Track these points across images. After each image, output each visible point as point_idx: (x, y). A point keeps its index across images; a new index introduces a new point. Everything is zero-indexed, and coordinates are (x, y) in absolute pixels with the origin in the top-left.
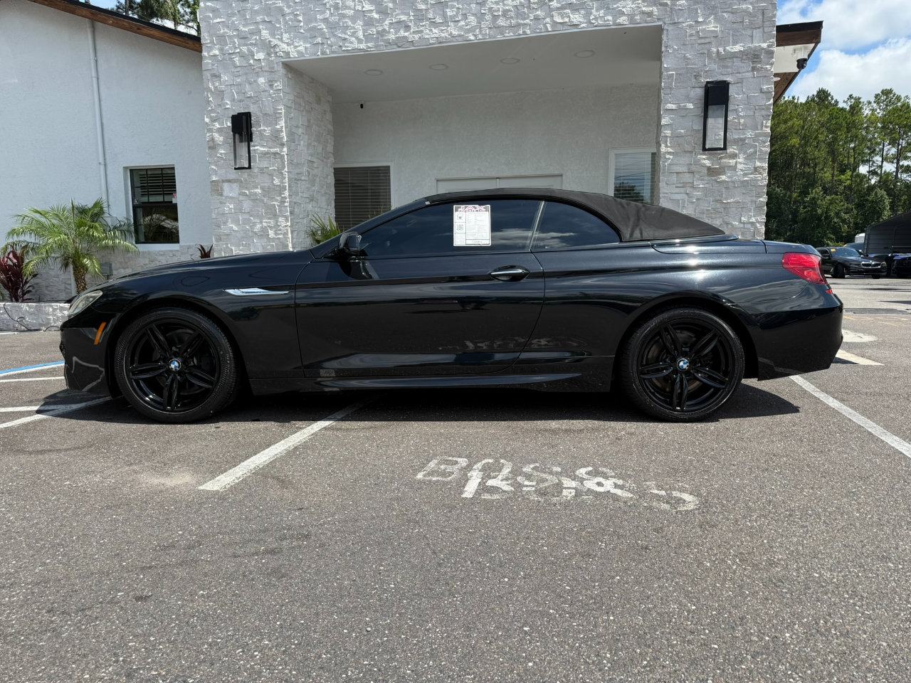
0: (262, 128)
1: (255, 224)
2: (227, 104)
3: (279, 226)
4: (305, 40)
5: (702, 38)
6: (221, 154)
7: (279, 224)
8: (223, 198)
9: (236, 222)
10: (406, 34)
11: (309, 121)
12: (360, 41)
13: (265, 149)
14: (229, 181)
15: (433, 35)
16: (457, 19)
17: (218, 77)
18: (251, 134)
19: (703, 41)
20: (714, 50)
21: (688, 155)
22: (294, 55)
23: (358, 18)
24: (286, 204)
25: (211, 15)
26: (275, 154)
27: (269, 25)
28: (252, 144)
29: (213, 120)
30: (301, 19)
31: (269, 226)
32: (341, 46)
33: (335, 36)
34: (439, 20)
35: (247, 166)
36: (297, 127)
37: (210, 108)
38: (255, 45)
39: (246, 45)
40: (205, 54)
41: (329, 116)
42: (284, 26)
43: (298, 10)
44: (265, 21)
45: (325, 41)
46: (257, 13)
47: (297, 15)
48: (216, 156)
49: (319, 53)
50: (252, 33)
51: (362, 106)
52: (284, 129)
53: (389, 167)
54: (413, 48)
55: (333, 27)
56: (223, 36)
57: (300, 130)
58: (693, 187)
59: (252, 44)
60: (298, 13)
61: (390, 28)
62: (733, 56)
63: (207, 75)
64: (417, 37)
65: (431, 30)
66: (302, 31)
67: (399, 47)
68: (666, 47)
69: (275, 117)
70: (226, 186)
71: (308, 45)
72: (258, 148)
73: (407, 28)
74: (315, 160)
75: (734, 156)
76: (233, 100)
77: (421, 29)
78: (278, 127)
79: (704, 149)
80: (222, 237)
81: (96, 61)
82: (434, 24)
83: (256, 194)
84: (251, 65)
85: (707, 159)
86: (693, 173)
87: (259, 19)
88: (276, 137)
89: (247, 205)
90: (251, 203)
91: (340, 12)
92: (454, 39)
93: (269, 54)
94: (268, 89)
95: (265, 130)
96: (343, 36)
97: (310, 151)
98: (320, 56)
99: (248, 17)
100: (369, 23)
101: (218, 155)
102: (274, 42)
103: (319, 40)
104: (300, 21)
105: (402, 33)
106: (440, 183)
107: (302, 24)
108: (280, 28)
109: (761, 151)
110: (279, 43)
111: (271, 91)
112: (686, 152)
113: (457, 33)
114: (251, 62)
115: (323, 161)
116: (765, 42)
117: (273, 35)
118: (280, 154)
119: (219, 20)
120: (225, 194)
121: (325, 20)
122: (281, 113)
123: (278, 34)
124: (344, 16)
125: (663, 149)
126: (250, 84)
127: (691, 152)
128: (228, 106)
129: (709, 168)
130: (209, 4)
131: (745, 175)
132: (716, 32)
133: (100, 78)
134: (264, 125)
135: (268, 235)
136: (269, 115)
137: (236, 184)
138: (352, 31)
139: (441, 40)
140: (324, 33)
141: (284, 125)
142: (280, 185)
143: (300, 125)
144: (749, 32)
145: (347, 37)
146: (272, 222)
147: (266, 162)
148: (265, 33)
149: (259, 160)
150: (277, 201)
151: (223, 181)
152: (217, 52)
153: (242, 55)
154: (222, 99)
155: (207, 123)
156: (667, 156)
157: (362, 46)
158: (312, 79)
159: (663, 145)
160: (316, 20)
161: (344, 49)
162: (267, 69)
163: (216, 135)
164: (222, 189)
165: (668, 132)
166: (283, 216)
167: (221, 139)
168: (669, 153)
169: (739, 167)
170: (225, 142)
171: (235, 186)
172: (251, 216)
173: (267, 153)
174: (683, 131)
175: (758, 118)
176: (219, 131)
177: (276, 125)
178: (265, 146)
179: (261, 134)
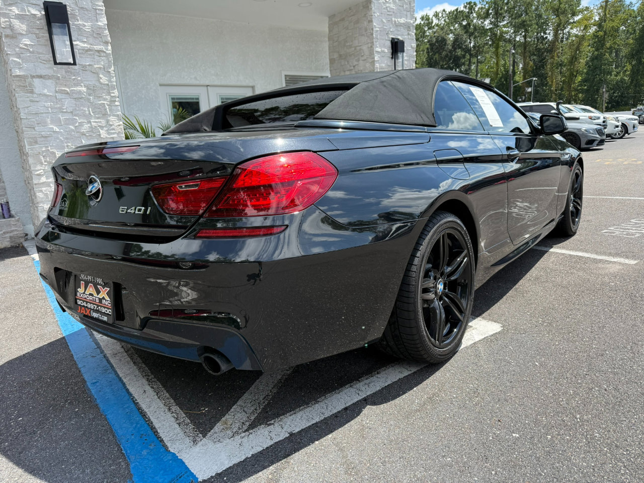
0: (80, 22)
1: (81, 124)
3: (111, 125)
5: (388, 11)
6: (26, 45)
7: (111, 123)
8: (35, 95)
9: (58, 122)
13: (86, 45)
14: (40, 77)
19: (388, 13)
20: (393, 19)
24: (117, 103)
26: (99, 51)
31: (99, 126)
35: (72, 62)
48: (17, 46)
62: (400, 25)
68: (374, 13)
70: (37, 82)
72: (80, 43)
78: (100, 23)
80: (39, 140)
83: (80, 92)
88: (97, 34)
89: (68, 104)
90: (73, 101)
95: (85, 26)
101: (21, 46)
106: (161, 87)
116: (411, 20)
118: (105, 52)
120: (36, 91)
122: (102, 10)
132: (393, 9)
134: (82, 19)
135: (100, 135)
136: (87, 10)
137: (51, 81)
141: (106, 22)
142: (108, 85)
144: (405, 13)
146: (103, 122)
147: (87, 59)
149: (80, 56)
150: (105, 100)
151: (33, 77)
163: (16, 23)
164: (30, 85)
166: (114, 115)
167: (24, 27)
170: (29, 32)
171: (49, 82)
172: (75, 115)
173: (89, 50)
174: (384, 65)
175: (411, 62)
176: (20, 17)
177: (97, 21)
178: (85, 42)
179: (79, 28)
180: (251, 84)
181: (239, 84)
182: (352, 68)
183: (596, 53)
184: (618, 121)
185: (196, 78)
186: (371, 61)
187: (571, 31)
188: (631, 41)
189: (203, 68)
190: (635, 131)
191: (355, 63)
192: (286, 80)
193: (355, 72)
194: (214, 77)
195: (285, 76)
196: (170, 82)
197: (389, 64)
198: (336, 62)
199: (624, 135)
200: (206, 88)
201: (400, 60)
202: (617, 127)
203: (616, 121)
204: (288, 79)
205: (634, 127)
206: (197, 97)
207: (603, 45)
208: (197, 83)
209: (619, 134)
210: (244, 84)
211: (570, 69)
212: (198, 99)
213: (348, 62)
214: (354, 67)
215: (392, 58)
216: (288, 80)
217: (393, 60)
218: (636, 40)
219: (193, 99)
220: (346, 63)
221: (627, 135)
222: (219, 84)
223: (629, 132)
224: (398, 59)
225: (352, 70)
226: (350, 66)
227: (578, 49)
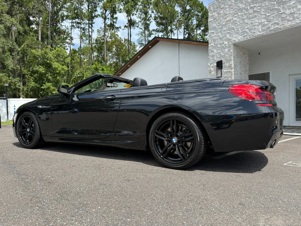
0: (226, 64)
2: (215, 59)
4: (241, 35)
6: (213, 74)
10: (278, 26)
11: (241, 60)
12: (260, 32)
13: (227, 71)
15: (288, 25)
16: (299, 17)
17: (213, 51)
18: (222, 66)
22: (237, 41)
23: (259, 25)
25: (212, 34)
26: (229, 72)
27: (229, 33)
28: (222, 69)
29: (211, 64)
30: (240, 30)
32: (253, 35)
33: (251, 32)
34: (291, 19)
35: (220, 76)
36: (237, 63)
37: (210, 61)
38: (224, 40)
39: (221, 41)
40: (209, 45)
41: (248, 58)
42: (234, 33)
43: (238, 27)
44: (228, 33)
45: (247, 35)
46: (225, 31)
47: (238, 29)
48: (211, 74)
49: (245, 39)
50: (224, 37)
51: (259, 54)
52: (233, 64)
53: (269, 72)
54: (280, 30)
55: (250, 30)
56: (215, 40)
57: (238, 64)
59: (223, 40)
60: (239, 28)
61: (271, 26)
63: (209, 51)
64: (282, 27)
65: (288, 23)
66: (240, 33)
67: (275, 31)
69: (230, 60)
71: (241, 37)
72: (224, 70)
73: (278, 24)
74: (242, 73)
76: (217, 57)
77: (284, 23)
78: (231, 63)
81: (179, 54)
82: (289, 21)
84: (223, 46)
87: (226, 32)
88: (230, 67)
91: (253, 24)
92: (298, 24)
93: (229, 42)
94: (228, 52)
95: (227, 65)
96: (254, 32)
97: (241, 70)
98: (246, 39)
99: (223, 32)
100: (264, 26)
101: (212, 74)
102: (231, 38)
103: (246, 35)
104: (239, 30)
105: (277, 26)
106: (290, 76)
107: (240, 31)
108: (233, 34)
110: (232, 38)
111: (229, 53)
113: (299, 22)
114: (223, 45)
115: (245, 73)
117: (230, 36)
118: (231, 71)
119: (214, 35)
121: (248, 28)
122: (232, 59)
123: (232, 36)
124: (254, 25)
126: (223, 52)
128: (215, 60)
130: (212, 31)
133: (180, 58)
136: (228, 60)
138: (257, 29)
139: (291, 26)
140: (247, 32)
141: (233, 62)
143: (238, 62)
145: (255, 32)
147: (226, 75)
148: (228, 36)
149: (224, 74)
152: (213, 44)
153: (221, 44)
154: (214, 58)
155: (209, 65)
157: (261, 34)
158: (242, 47)
160: (244, 29)
161: (254, 36)
162: (228, 46)
163: (211, 68)
170: (214, 70)
173: (227, 72)
176: (213, 67)
177: (230, 63)
178: (226, 70)
179: (225, 66)
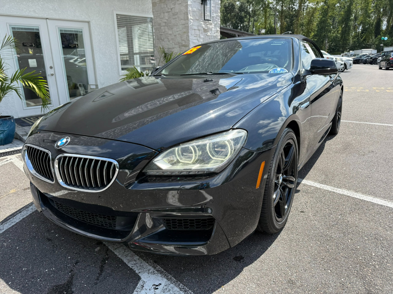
21: (197, 21)
58: (200, 37)
75: (211, 24)
79: (205, 20)
85: (204, 24)
86: (199, 30)
109: (218, 23)
112: (196, 19)
125: (190, 17)
127: (198, 20)
129: (204, 29)
131: (214, 33)
156: (191, 21)
159: (189, 15)
165: (190, 9)
168: (191, 19)
169: (213, 29)
174: (195, 9)
175: (217, 8)
180: (87, 20)
181: (76, 19)
182: (170, 10)
183: (323, 18)
184: (342, 61)
185: (34, 11)
186: (185, 5)
187: (309, 4)
188: (343, 13)
189: (42, 3)
190: (351, 68)
191: (172, 6)
192: (117, 19)
193: (173, 14)
194: (51, 11)
195: (117, 15)
196: (8, 13)
197: (199, 9)
198: (158, 5)
199: (344, 70)
200: (45, 20)
201: (208, 6)
202: (342, 65)
203: (341, 61)
204: (119, 17)
205: (350, 65)
206: (37, 28)
207: (327, 14)
208: (37, 15)
209: (342, 69)
210: (81, 19)
211: (308, 28)
212: (38, 29)
213: (167, 5)
214: (171, 9)
215: (202, 4)
216: (119, 19)
217: (203, 5)
218: (345, 12)
219: (33, 29)
220: (165, 6)
221: (346, 70)
222: (57, 17)
223: (347, 68)
224: (206, 5)
225: (169, 12)
226: (169, 9)
227: (312, 15)
